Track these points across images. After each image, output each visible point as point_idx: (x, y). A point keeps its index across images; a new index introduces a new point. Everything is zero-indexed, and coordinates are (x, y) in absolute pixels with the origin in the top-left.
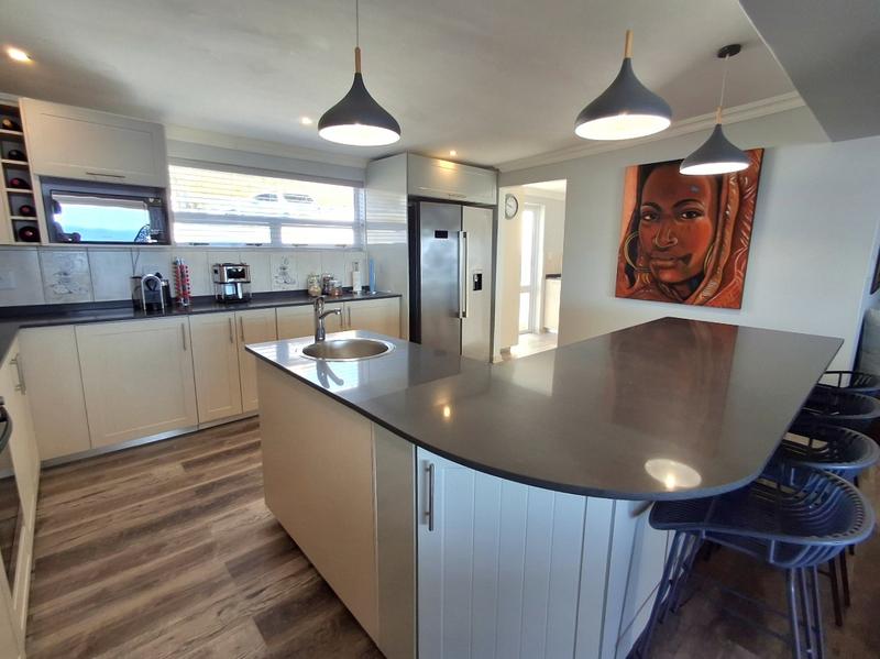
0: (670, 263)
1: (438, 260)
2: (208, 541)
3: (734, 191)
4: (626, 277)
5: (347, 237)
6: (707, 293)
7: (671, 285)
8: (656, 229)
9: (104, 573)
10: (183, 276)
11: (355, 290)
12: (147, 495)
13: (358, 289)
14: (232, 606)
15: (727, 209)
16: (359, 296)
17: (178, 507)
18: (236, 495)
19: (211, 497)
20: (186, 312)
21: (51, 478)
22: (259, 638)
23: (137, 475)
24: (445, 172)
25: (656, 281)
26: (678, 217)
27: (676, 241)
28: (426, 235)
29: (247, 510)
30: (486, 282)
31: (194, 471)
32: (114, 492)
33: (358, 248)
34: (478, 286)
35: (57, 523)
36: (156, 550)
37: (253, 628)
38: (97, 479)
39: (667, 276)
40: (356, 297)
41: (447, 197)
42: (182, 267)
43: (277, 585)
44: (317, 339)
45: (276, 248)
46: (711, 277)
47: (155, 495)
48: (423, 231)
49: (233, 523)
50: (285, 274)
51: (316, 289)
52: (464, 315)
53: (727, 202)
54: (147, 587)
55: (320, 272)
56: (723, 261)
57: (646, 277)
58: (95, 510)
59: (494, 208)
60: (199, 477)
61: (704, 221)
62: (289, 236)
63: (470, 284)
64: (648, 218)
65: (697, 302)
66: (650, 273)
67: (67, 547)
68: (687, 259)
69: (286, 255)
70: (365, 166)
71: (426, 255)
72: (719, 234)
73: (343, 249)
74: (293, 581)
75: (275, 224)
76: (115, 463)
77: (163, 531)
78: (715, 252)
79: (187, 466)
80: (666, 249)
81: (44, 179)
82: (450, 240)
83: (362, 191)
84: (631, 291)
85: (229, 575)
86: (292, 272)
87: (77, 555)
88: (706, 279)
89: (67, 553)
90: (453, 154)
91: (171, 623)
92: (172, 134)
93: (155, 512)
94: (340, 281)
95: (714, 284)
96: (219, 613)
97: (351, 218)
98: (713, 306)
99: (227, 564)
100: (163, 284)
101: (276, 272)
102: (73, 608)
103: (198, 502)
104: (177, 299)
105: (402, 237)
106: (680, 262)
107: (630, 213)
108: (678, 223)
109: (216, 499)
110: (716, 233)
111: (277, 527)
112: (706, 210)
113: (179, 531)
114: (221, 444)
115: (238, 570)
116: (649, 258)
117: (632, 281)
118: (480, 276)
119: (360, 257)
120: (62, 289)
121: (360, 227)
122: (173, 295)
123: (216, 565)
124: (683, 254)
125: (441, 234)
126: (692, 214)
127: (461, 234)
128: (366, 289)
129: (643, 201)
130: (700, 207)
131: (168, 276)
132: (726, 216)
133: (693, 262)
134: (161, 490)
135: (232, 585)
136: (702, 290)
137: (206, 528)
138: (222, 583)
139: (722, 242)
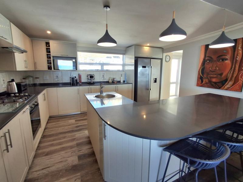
0: (215, 76)
1: (143, 74)
2: (75, 137)
3: (240, 51)
4: (200, 80)
5: (120, 68)
6: (228, 86)
7: (215, 83)
8: (211, 65)
9: (54, 140)
10: (80, 77)
11: (121, 82)
12: (66, 126)
13: (122, 81)
14: (75, 152)
15: (237, 58)
16: (122, 83)
17: (71, 129)
18: (84, 129)
19: (78, 128)
20: (80, 85)
21: (50, 120)
22: (77, 160)
23: (66, 121)
24: (146, 50)
25: (210, 82)
26: (219, 61)
27: (217, 68)
28: (140, 67)
29: (84, 132)
30: (158, 81)
31: (77, 122)
32: (60, 124)
33: (123, 71)
34: (155, 81)
35: (49, 129)
36: (65, 137)
37: (77, 158)
38: (58, 121)
39: (214, 80)
40: (121, 83)
41: (146, 57)
42: (80, 75)
43: (85, 150)
44: (101, 93)
45: (102, 71)
46: (230, 81)
47: (68, 126)
48: (139, 66)
49: (81, 135)
50: (104, 77)
51: (110, 81)
52: (150, 89)
53: (237, 55)
54: (61, 144)
55: (112, 77)
56: (235, 75)
57: (207, 81)
58: (56, 127)
59: (161, 59)
60: (77, 124)
61: (228, 62)
62: (106, 68)
63: (152, 81)
64: (208, 61)
65: (224, 89)
66: (208, 79)
67: (49, 134)
68: (221, 74)
69: (104, 72)
70: (125, 49)
71: (139, 73)
72: (233, 66)
73: (119, 71)
74: (89, 149)
75: (102, 65)
76: (63, 118)
77: (67, 134)
78: (232, 72)
79: (76, 121)
80: (214, 71)
81: (53, 57)
82: (147, 68)
83: (124, 56)
84: (201, 85)
85: (76, 146)
86: (105, 77)
87: (50, 136)
88: (228, 82)
89: (49, 135)
90: (148, 45)
91: (62, 153)
92: (78, 45)
93: (67, 130)
94: (117, 79)
95: (231, 83)
96: (72, 153)
97: (122, 63)
98: (230, 90)
99: (77, 143)
100: (76, 79)
101: (101, 77)
102: (47, 146)
103: (76, 129)
104: (79, 82)
105: (133, 68)
106: (219, 75)
107: (202, 60)
108: (219, 63)
109: (79, 129)
110: (232, 66)
111: (89, 137)
112: (229, 59)
113: (70, 134)
114: (84, 117)
115: (78, 145)
116: (208, 74)
117: (202, 81)
118: (156, 79)
119: (123, 73)
120: (56, 80)
121: (124, 65)
122: (78, 81)
123: (75, 143)
124: (220, 73)
125: (144, 67)
126: (223, 60)
127: (150, 67)
128: (124, 81)
129: (207, 56)
130: (227, 57)
131: (77, 77)
132: (236, 60)
133: (223, 75)
134: (69, 125)
135: (76, 148)
136: (227, 85)
137: (75, 135)
138: (74, 147)
139: (235, 69)
